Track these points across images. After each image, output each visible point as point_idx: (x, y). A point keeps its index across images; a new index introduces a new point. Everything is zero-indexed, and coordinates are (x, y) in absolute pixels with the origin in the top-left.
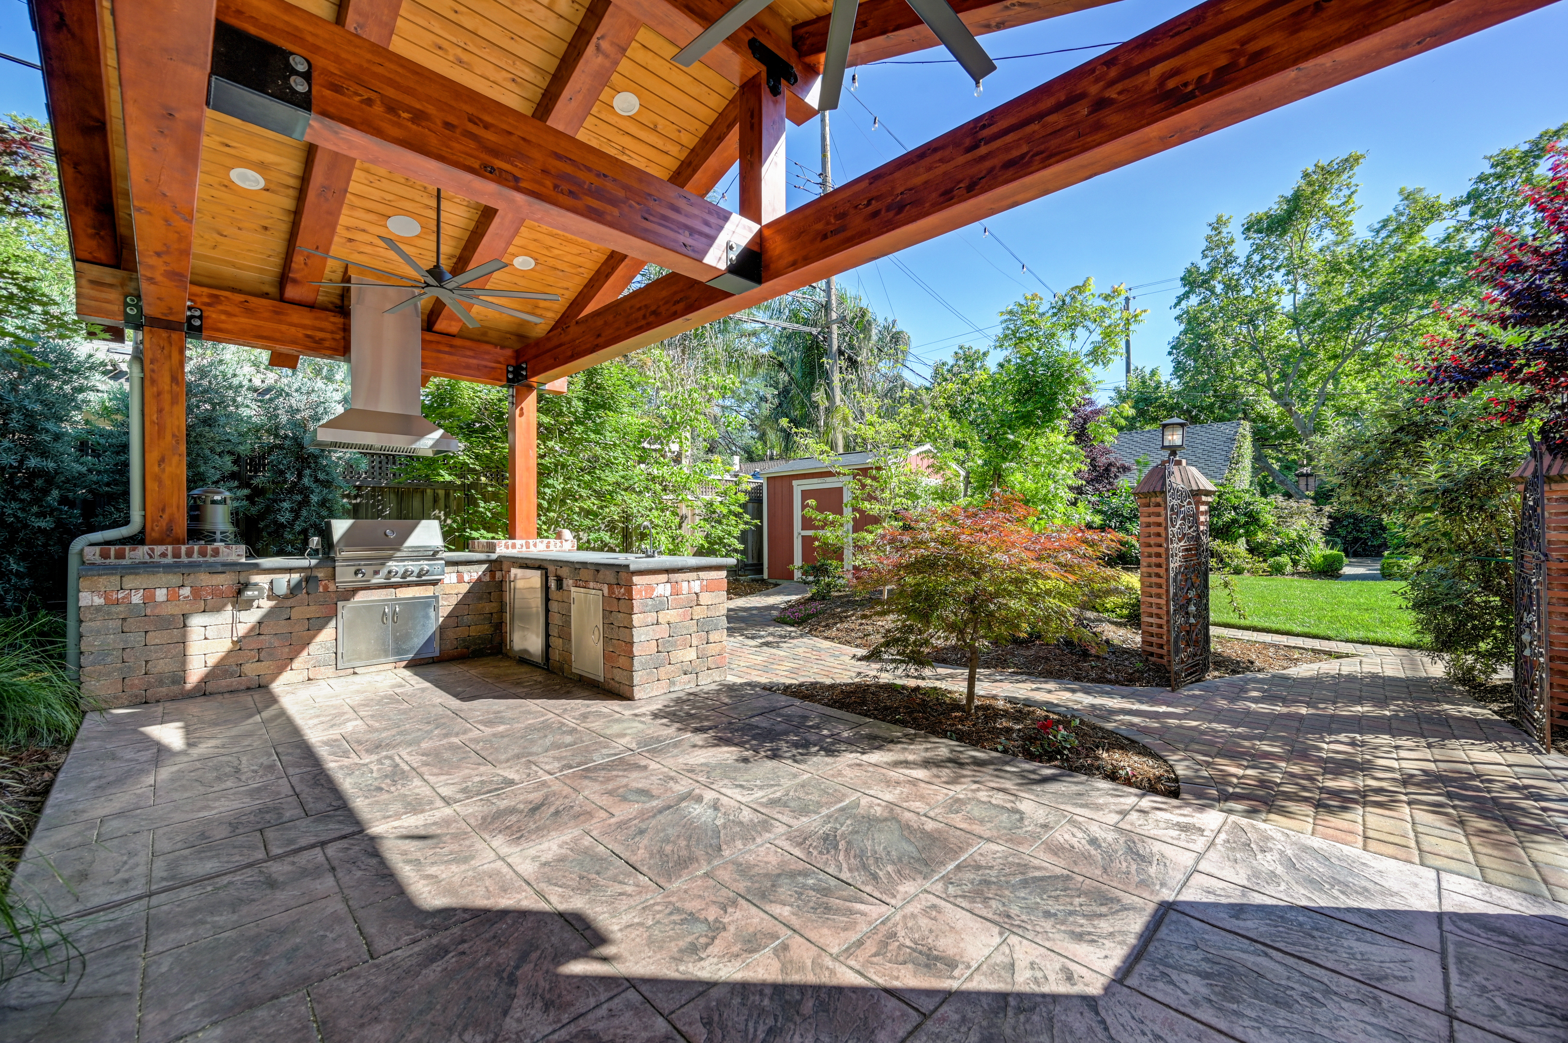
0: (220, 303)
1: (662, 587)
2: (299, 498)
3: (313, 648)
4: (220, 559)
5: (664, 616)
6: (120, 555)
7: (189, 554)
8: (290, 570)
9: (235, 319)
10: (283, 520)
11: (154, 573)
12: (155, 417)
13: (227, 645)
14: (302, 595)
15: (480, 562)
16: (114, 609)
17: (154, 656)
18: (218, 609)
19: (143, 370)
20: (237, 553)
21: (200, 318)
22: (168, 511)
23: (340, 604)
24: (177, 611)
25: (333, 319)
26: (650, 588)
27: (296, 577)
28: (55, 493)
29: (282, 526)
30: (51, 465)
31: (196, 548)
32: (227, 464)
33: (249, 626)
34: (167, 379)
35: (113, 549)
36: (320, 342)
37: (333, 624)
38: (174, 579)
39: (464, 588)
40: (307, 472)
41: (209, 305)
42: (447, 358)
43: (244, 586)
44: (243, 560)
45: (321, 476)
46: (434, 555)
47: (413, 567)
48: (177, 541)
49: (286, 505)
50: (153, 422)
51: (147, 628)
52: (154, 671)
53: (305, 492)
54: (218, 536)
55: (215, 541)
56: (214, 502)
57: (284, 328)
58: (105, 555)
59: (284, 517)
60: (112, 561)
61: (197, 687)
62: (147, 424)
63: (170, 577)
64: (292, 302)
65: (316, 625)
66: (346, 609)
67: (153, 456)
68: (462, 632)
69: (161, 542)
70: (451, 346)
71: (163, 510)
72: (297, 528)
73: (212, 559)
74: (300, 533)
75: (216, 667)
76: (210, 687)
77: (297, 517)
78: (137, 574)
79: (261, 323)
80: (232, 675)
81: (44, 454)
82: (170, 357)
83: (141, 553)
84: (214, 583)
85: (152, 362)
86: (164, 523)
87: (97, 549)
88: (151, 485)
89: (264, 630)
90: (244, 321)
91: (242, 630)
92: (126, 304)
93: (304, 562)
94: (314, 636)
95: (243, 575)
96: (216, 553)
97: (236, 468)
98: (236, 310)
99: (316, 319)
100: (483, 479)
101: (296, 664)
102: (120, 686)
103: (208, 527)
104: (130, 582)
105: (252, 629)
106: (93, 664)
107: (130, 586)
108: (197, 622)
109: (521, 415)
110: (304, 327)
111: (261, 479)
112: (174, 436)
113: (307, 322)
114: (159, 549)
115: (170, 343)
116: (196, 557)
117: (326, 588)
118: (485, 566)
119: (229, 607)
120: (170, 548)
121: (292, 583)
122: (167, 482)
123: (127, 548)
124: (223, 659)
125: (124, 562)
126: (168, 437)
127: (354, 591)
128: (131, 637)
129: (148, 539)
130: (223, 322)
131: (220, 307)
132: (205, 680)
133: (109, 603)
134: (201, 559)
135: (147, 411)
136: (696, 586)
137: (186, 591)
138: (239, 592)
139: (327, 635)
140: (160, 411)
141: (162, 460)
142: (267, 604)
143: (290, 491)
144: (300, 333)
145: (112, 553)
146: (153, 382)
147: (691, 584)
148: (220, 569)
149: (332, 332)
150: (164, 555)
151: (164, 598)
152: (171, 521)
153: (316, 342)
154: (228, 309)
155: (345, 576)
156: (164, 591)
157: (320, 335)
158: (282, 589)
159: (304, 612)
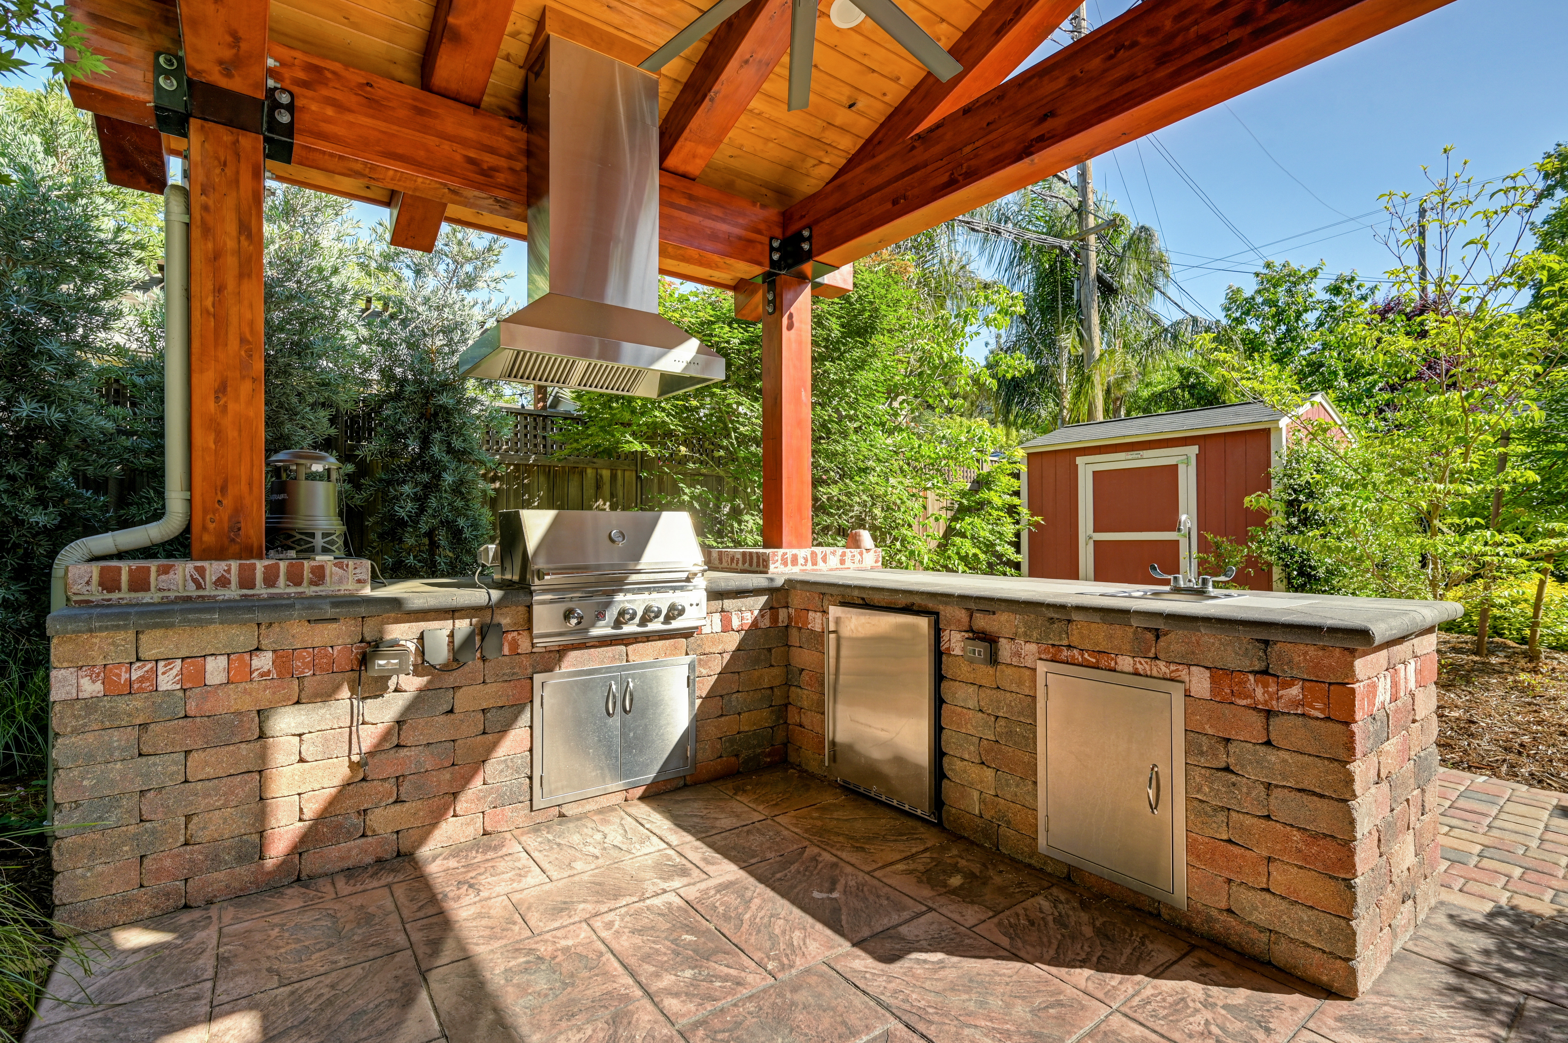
0: (324, 83)
1: (1383, 685)
2: (425, 477)
3: (491, 767)
4: (327, 588)
5: (1385, 760)
6: (140, 583)
7: (270, 580)
8: (452, 613)
9: (351, 117)
10: (403, 514)
11: (201, 623)
12: (209, 302)
13: (340, 771)
14: (473, 664)
15: (756, 592)
16: (123, 705)
17: (203, 803)
18: (326, 695)
19: (188, 210)
20: (355, 576)
21: (290, 108)
22: (232, 491)
23: (538, 678)
24: (247, 704)
25: (510, 132)
27: (463, 626)
28: (63, 465)
29: (402, 523)
30: (55, 415)
31: (283, 565)
33: (381, 728)
34: (231, 227)
35: (125, 567)
36: (488, 173)
37: (525, 718)
39: (732, 641)
40: (437, 436)
41: (305, 84)
44: (367, 591)
45: (457, 443)
46: (689, 580)
47: (659, 602)
48: (248, 552)
49: (407, 489)
50: (205, 312)
51: (189, 743)
52: (203, 836)
53: (434, 469)
54: (319, 542)
55: (312, 550)
56: (313, 477)
57: (431, 141)
58: (109, 583)
59: (405, 509)
60: (124, 595)
61: (284, 865)
62: (196, 315)
63: (234, 630)
64: (444, 94)
65: (497, 723)
66: (547, 689)
67: (205, 381)
68: (729, 726)
69: (219, 554)
70: (690, 197)
71: (224, 489)
72: (424, 528)
73: (311, 591)
74: (426, 534)
75: (322, 818)
76: (310, 864)
77: (422, 510)
78: (170, 626)
79: (394, 129)
80: (349, 837)
81: (46, 398)
82: (237, 182)
84: (318, 641)
85: (204, 192)
86: (225, 515)
87: (95, 569)
88: (202, 438)
89: (408, 737)
90: (365, 122)
91: (368, 737)
92: (158, 70)
93: (478, 596)
94: (495, 745)
95: (370, 623)
96: (319, 575)
97: (333, 431)
98: (352, 100)
99: (484, 128)
100: (683, 449)
101: (462, 805)
102: (134, 875)
103: (301, 524)
104: (154, 643)
105: (386, 736)
106: (79, 831)
107: (154, 653)
108: (284, 725)
109: (790, 327)
110: (463, 142)
111: (369, 448)
112: (243, 340)
113: (469, 133)
114: (214, 569)
115: (238, 155)
116: (282, 587)
117: (514, 645)
118: (763, 599)
119: (345, 693)
120: (234, 565)
121: (458, 639)
122: (232, 434)
123: (153, 565)
124: (333, 802)
125: (146, 597)
126: (233, 343)
127: (561, 652)
128: (157, 765)
129: (196, 547)
130: (328, 120)
131: (325, 92)
132: (300, 849)
133: (113, 690)
134: (292, 590)
135: (195, 288)
136: (1412, 675)
137: (264, 662)
138: (364, 660)
139: (515, 741)
140: (219, 289)
141: (221, 389)
143: (411, 467)
144: (456, 154)
145: (124, 578)
146: (207, 231)
147: (1407, 670)
148: (330, 612)
149: (510, 157)
150: (222, 582)
151: (221, 678)
152: (238, 510)
153: (484, 173)
154: (338, 96)
156: (222, 661)
157: (489, 160)
158: (440, 652)
159: (477, 695)
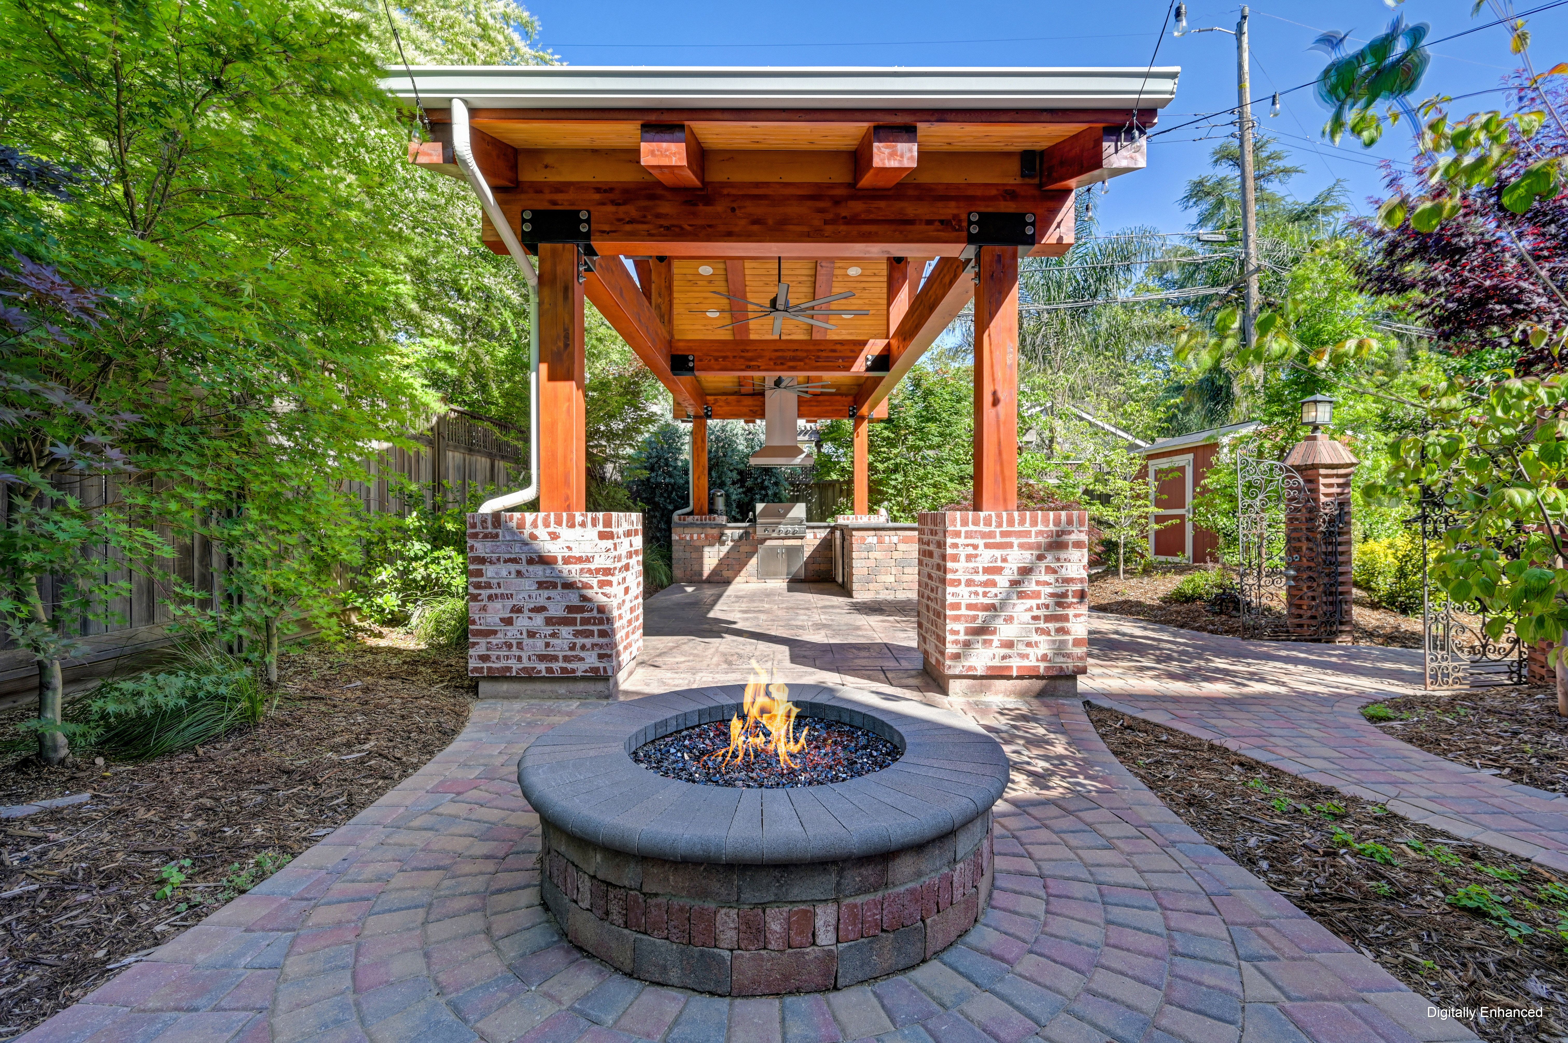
1: (871, 538)
4: (717, 522)
5: (871, 555)
6: (686, 520)
7: (705, 520)
8: (740, 528)
9: (723, 408)
11: (695, 528)
12: (696, 459)
13: (717, 561)
14: (744, 540)
15: (825, 528)
16: (682, 541)
17: (693, 563)
18: (713, 545)
19: (693, 438)
20: (723, 519)
21: (711, 410)
22: (702, 500)
23: (759, 546)
24: (700, 545)
25: (761, 399)
26: (863, 539)
27: (742, 531)
31: (709, 517)
32: (735, 476)
33: (724, 553)
35: (684, 517)
36: (757, 410)
37: (756, 555)
38: (699, 530)
39: (817, 542)
41: (714, 404)
42: (815, 409)
43: (722, 534)
44: (725, 523)
46: (801, 523)
47: (790, 528)
48: (703, 514)
51: (692, 551)
52: (693, 568)
54: (718, 512)
55: (716, 514)
56: (718, 496)
58: (681, 519)
60: (682, 522)
61: (707, 579)
62: (694, 462)
64: (744, 395)
65: (750, 555)
66: (761, 549)
67: (696, 476)
68: (816, 567)
69: (697, 514)
70: (817, 401)
73: (714, 522)
75: (713, 570)
76: (711, 580)
78: (689, 528)
79: (733, 408)
80: (718, 574)
82: (701, 431)
83: (690, 519)
84: (713, 533)
85: (695, 434)
86: (699, 506)
87: (680, 517)
88: (696, 489)
89: (730, 555)
90: (727, 409)
91: (722, 555)
93: (745, 525)
94: (749, 561)
95: (723, 530)
96: (716, 519)
98: (724, 404)
99: (754, 400)
101: (741, 573)
102: (683, 574)
103: (715, 507)
104: (687, 530)
105: (726, 554)
106: (676, 564)
107: (687, 533)
108: (707, 550)
109: (858, 436)
110: (749, 406)
113: (750, 403)
114: (697, 517)
115: (701, 424)
116: (709, 521)
117: (753, 537)
118: (829, 530)
119: (717, 544)
120: (700, 517)
121: (740, 534)
122: (701, 488)
123: (688, 517)
124: (715, 567)
125: (686, 522)
126: (701, 467)
127: (765, 540)
128: (687, 554)
129: (693, 513)
130: (719, 410)
131: (718, 404)
132: (710, 576)
134: (711, 522)
135: (694, 456)
136: (895, 539)
137: (704, 536)
138: (721, 537)
139: (754, 561)
140: (698, 456)
141: (699, 478)
142: (731, 544)
144: (751, 409)
145: (683, 519)
146: (696, 443)
147: (893, 538)
148: (716, 527)
150: (698, 520)
151: (697, 539)
152: (702, 505)
154: (721, 404)
155: (760, 532)
156: (697, 535)
158: (736, 537)
159: (745, 549)
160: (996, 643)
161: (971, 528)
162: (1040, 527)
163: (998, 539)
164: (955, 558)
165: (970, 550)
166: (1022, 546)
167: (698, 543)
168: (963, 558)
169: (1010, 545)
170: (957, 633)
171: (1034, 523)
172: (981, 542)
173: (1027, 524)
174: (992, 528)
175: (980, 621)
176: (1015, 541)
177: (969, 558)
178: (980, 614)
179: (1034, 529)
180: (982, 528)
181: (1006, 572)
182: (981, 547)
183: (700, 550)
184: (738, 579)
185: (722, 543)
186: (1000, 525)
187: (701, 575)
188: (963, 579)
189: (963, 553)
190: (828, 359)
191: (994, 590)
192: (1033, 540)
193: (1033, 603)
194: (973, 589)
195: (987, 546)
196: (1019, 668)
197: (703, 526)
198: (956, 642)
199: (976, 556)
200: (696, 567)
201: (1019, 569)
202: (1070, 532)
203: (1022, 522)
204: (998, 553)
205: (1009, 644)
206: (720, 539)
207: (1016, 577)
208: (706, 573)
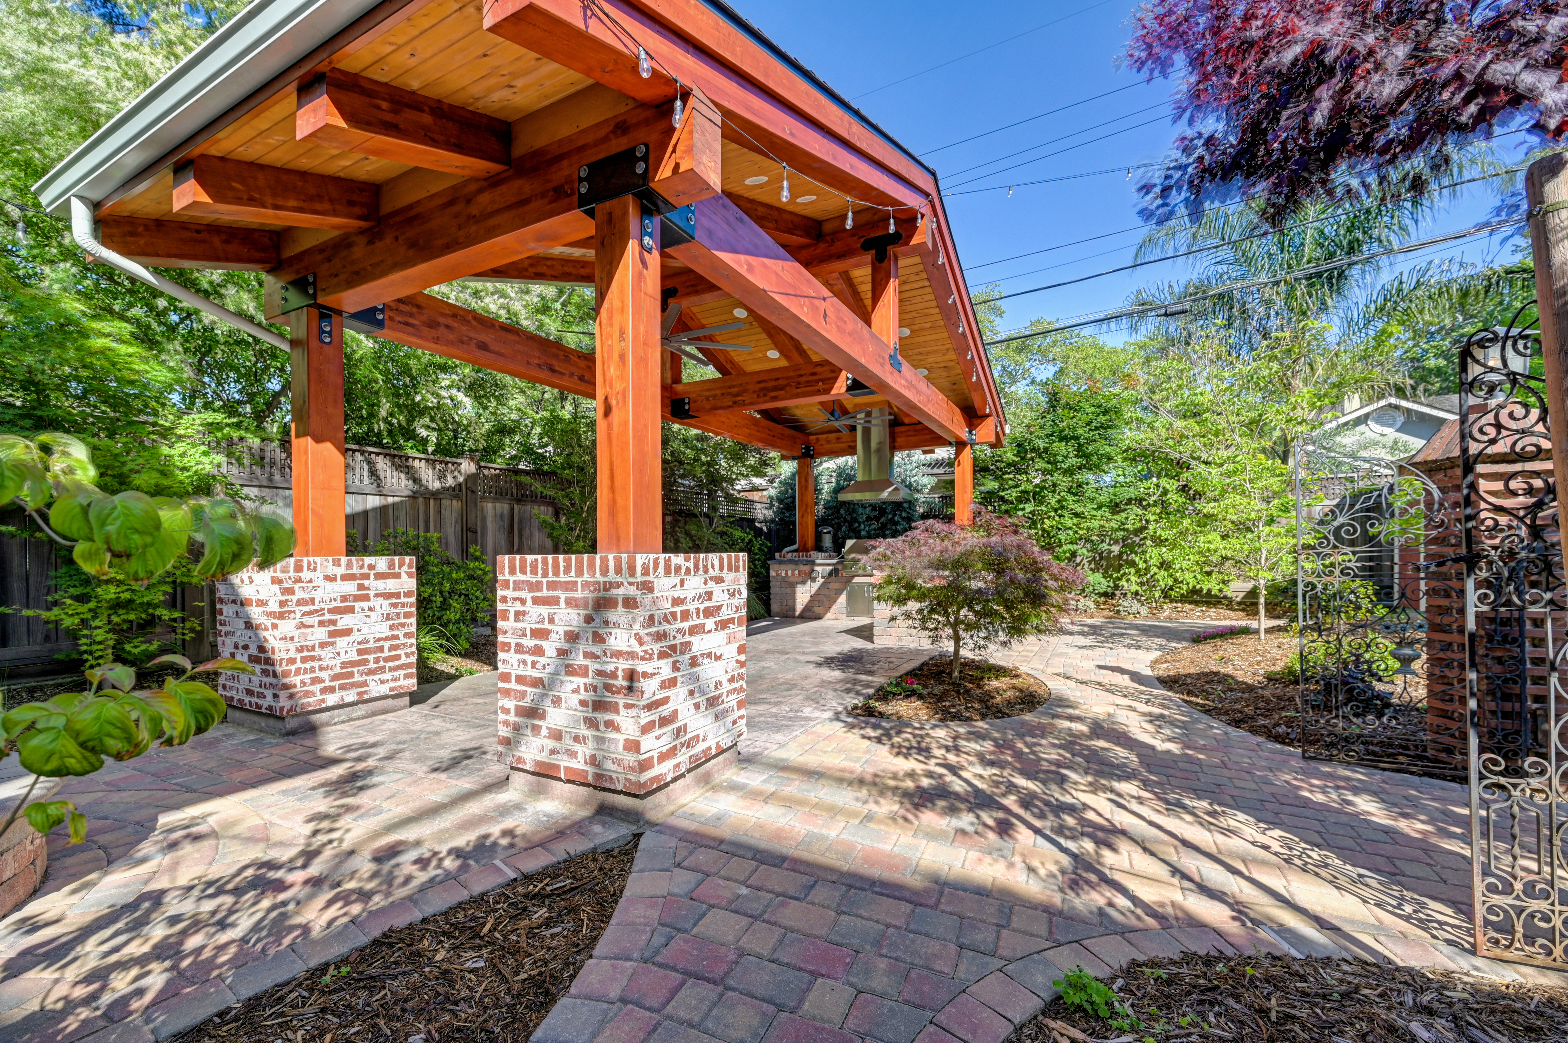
8: (828, 565)
13: (808, 598)
14: (834, 577)
16: (778, 578)
27: (830, 568)
37: (845, 593)
38: (793, 567)
43: (813, 571)
56: (825, 533)
84: (804, 569)
89: (820, 592)
91: (813, 591)
93: (832, 561)
95: (812, 566)
104: (783, 567)
105: (816, 591)
108: (799, 586)
124: (807, 604)
127: (853, 576)
132: (802, 610)
133: (777, 575)
138: (811, 573)
142: (822, 581)
155: (849, 569)
158: (826, 574)
159: (834, 585)
160: (544, 732)
161: (519, 576)
162: (586, 577)
163: (545, 593)
164: (505, 616)
165: (518, 606)
166: (570, 603)
167: (792, 580)
168: (512, 616)
169: (555, 601)
170: (507, 711)
171: (580, 572)
172: (528, 596)
173: (573, 574)
174: (539, 577)
175: (528, 699)
176: (562, 596)
177: (519, 615)
178: (529, 689)
179: (579, 580)
180: (529, 577)
181: (553, 636)
182: (529, 601)
183: (793, 586)
184: (828, 616)
185: (814, 580)
186: (545, 574)
187: (794, 610)
188: (513, 642)
189: (512, 608)
190: (808, 384)
191: (542, 660)
192: (579, 594)
193: (580, 681)
194: (522, 657)
195: (536, 601)
196: (567, 769)
197: (796, 563)
198: (506, 723)
199: (524, 613)
200: (790, 603)
201: (567, 633)
202: (619, 585)
203: (567, 570)
204: (544, 610)
205: (557, 735)
206: (810, 576)
207: (565, 646)
208: (799, 609)
